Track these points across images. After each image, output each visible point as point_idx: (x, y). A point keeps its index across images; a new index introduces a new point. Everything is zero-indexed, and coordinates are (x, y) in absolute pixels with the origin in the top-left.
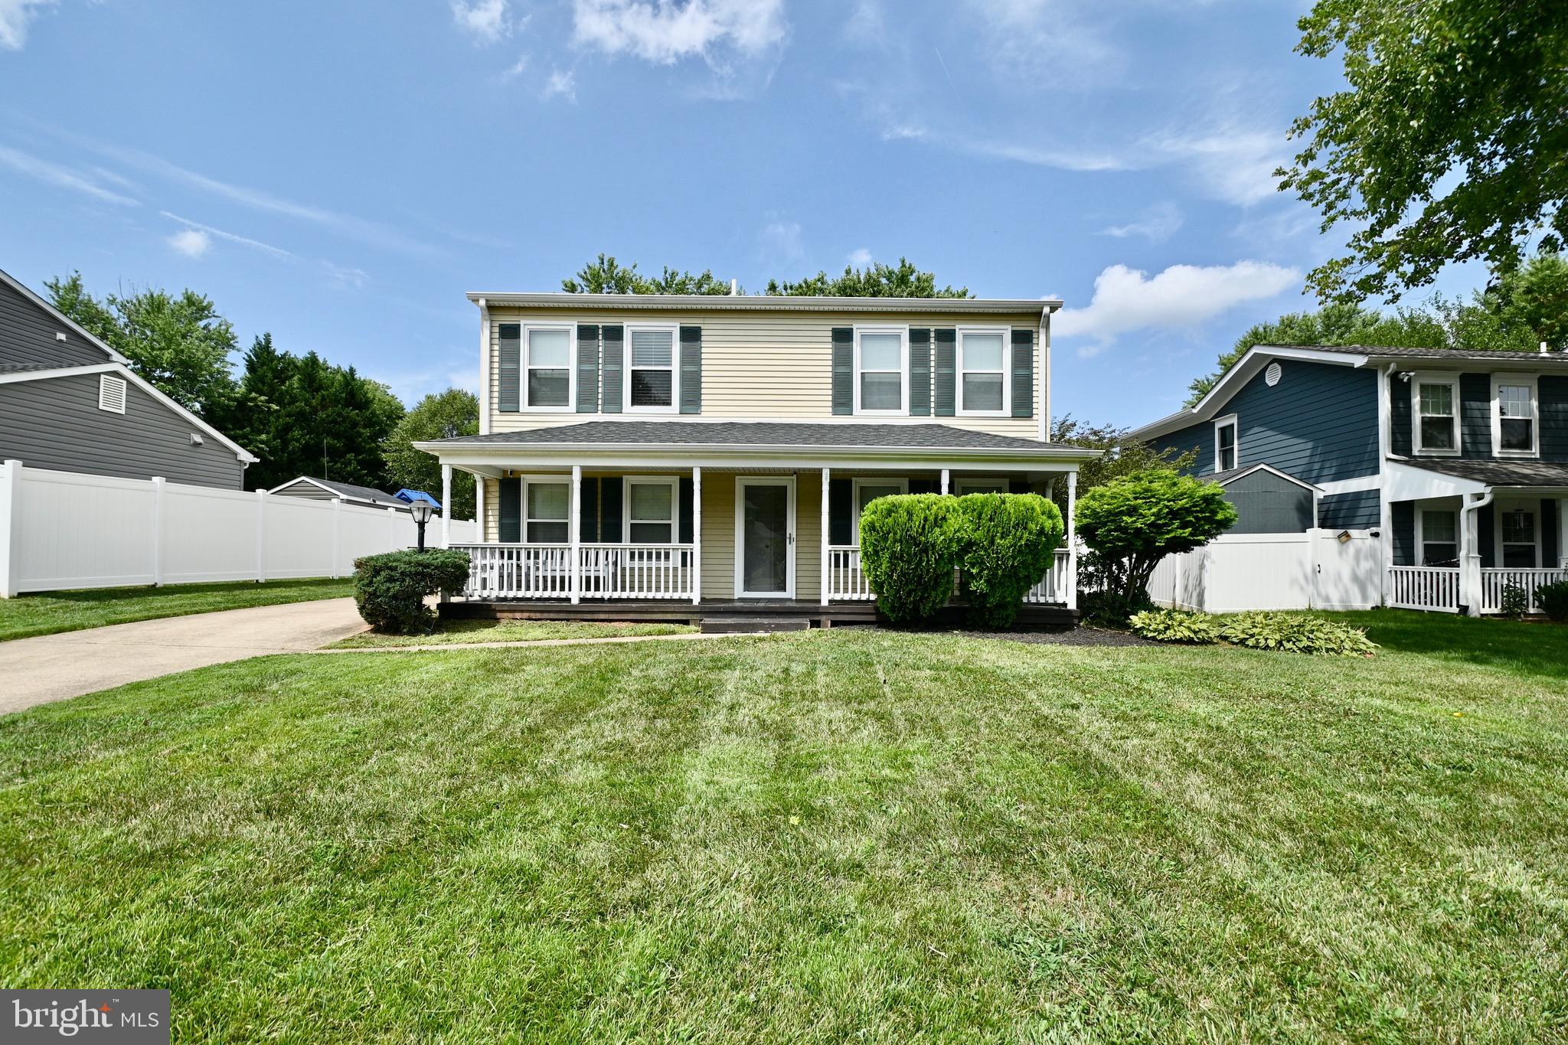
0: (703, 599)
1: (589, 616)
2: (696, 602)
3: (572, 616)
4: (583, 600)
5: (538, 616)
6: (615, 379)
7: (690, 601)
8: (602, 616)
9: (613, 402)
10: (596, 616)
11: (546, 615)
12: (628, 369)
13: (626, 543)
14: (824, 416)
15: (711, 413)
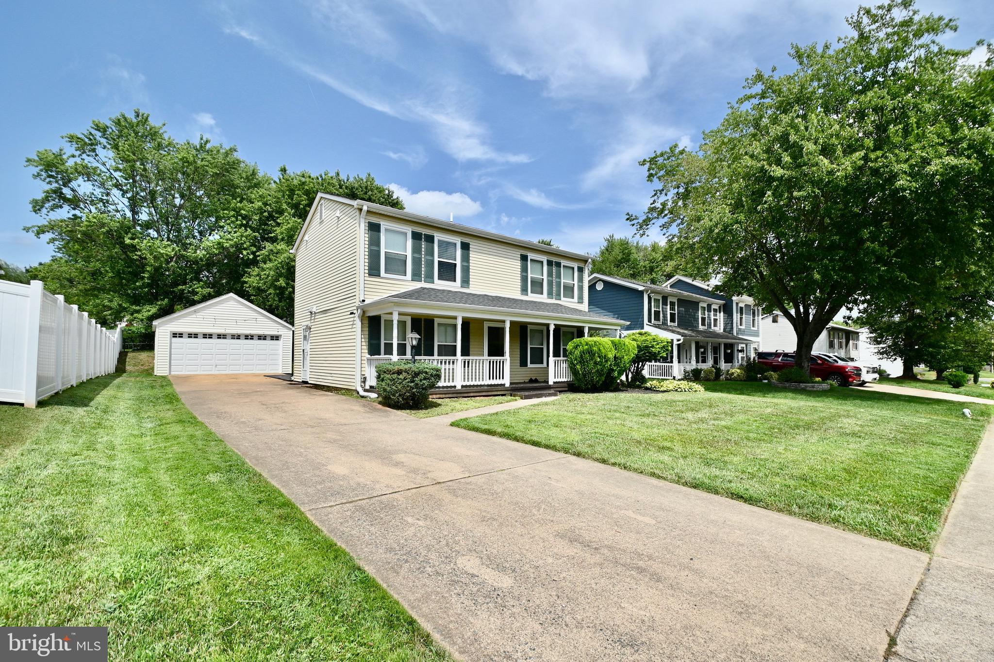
0: (511, 384)
1: (466, 395)
2: (508, 385)
3: (459, 395)
4: (462, 386)
5: (444, 396)
6: (430, 264)
7: (504, 385)
8: (472, 394)
9: (430, 278)
10: (469, 395)
11: (447, 396)
12: (436, 260)
13: (436, 357)
14: (517, 295)
15: (474, 288)
